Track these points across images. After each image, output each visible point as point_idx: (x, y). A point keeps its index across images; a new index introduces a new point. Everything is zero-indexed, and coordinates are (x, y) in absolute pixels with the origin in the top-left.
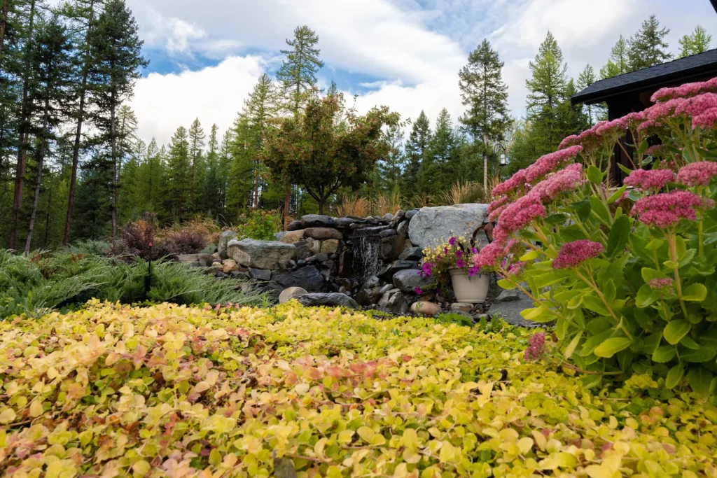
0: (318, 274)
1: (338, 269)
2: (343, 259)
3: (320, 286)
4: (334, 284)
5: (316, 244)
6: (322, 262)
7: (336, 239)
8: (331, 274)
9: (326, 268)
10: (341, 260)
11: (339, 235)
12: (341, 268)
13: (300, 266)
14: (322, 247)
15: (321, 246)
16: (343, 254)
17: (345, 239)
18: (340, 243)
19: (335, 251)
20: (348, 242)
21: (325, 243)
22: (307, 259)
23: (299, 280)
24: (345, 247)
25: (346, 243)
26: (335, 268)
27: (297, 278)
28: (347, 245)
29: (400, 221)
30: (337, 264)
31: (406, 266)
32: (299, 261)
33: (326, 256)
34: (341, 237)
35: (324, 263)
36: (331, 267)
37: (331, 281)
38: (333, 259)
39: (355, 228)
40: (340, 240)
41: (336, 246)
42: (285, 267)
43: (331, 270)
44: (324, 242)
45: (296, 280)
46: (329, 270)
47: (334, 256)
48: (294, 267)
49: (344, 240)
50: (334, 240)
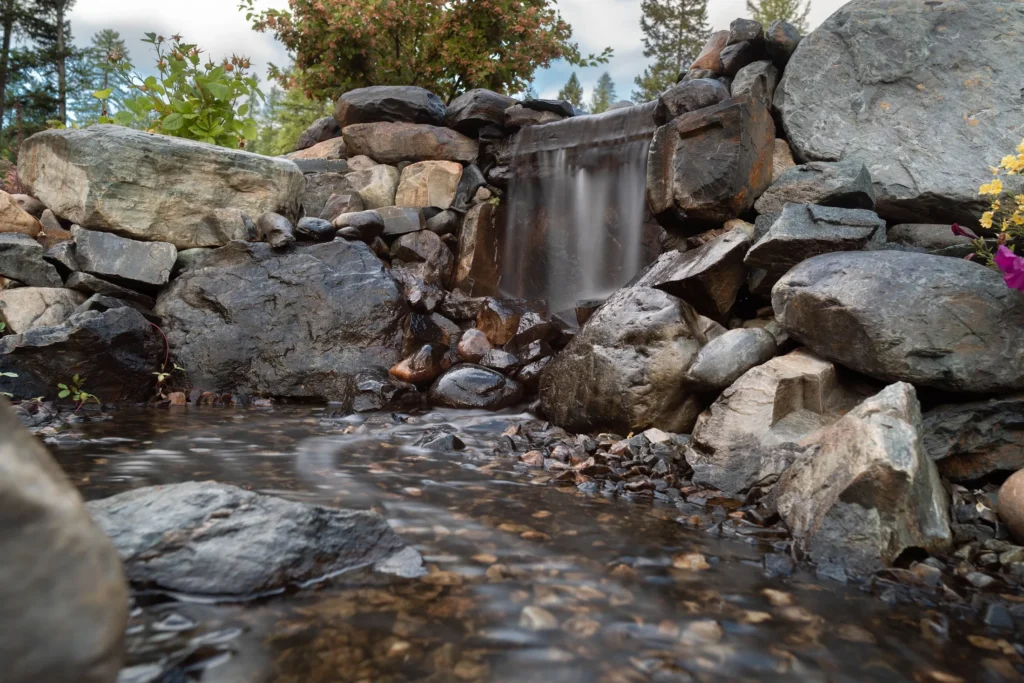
0: (376, 272)
1: (455, 265)
2: (474, 228)
3: (382, 324)
4: (439, 319)
5: (380, 179)
6: (399, 236)
7: (454, 160)
8: (429, 281)
9: (410, 257)
10: (469, 235)
11: (466, 148)
12: (467, 262)
13: (304, 238)
14: (402, 185)
15: (397, 184)
16: (474, 214)
17: (486, 160)
18: (465, 177)
19: (445, 202)
20: (494, 173)
21: (413, 175)
22: (341, 219)
23: (295, 293)
24: (484, 192)
25: (486, 176)
26: (445, 260)
27: (289, 284)
28: (490, 182)
29: (745, 57)
30: (454, 247)
31: (843, 233)
32: (306, 221)
33: (412, 218)
34: (472, 156)
35: (405, 241)
36: (431, 257)
37: (430, 304)
38: (440, 232)
39: (525, 121)
40: (465, 164)
41: (453, 182)
42: (239, 235)
43: (432, 267)
44: (409, 169)
45: (283, 291)
46: (423, 268)
47: (442, 218)
48: (279, 240)
49: (480, 167)
50: (446, 165)
